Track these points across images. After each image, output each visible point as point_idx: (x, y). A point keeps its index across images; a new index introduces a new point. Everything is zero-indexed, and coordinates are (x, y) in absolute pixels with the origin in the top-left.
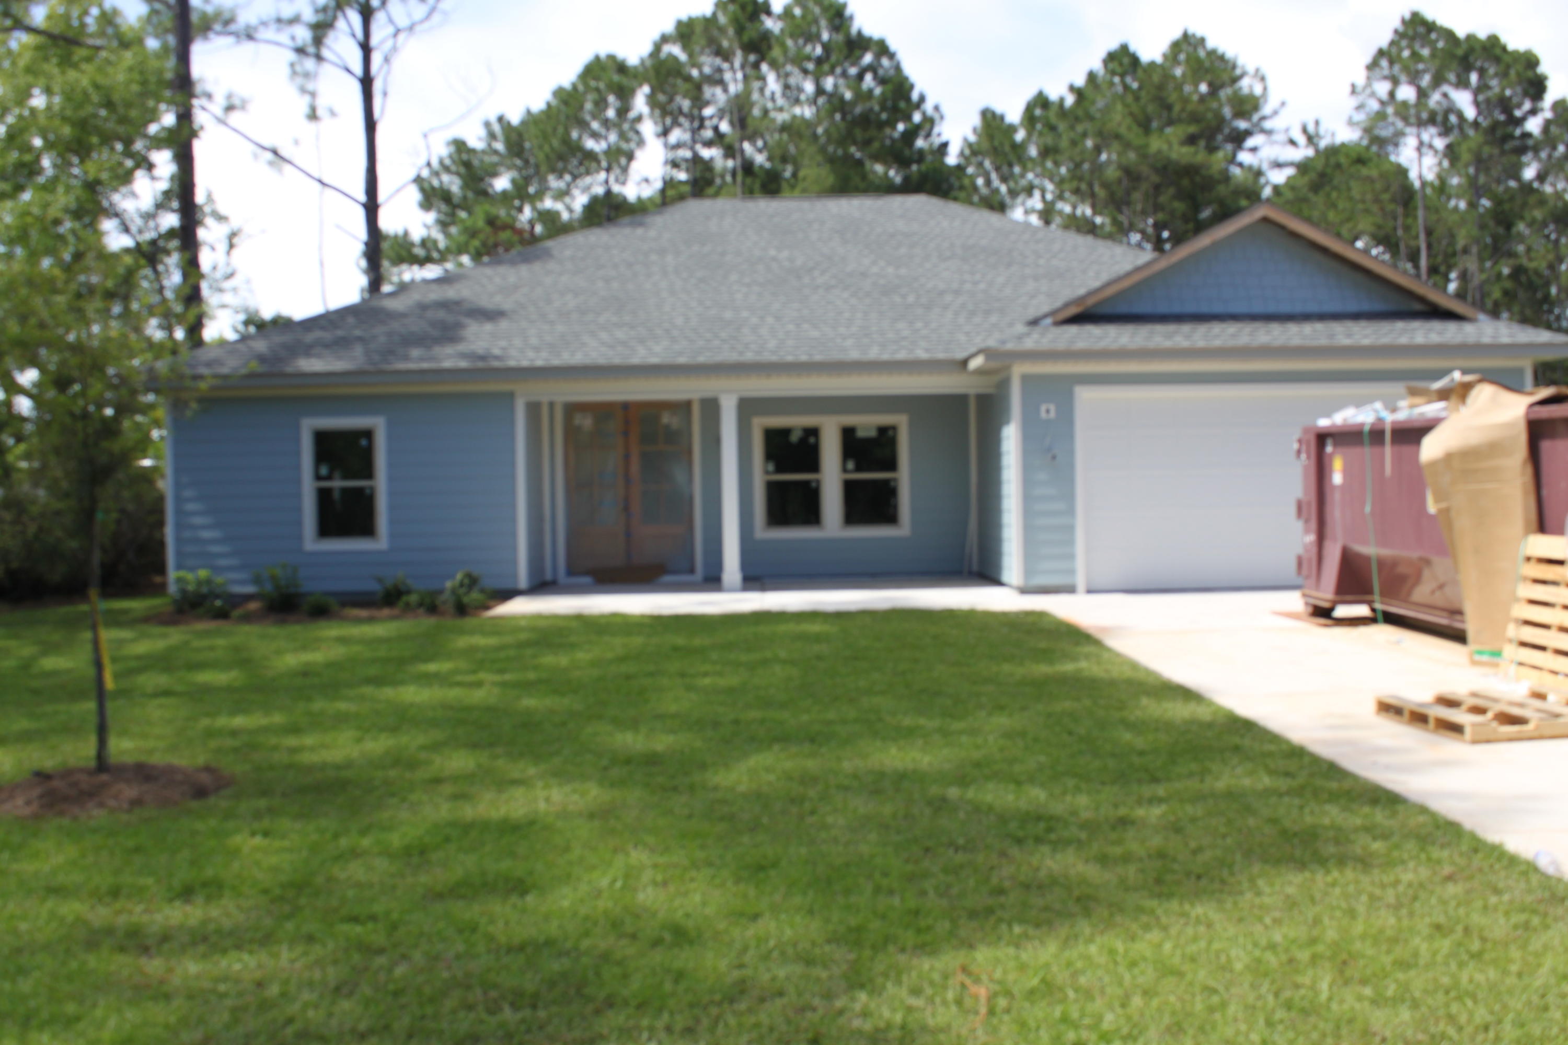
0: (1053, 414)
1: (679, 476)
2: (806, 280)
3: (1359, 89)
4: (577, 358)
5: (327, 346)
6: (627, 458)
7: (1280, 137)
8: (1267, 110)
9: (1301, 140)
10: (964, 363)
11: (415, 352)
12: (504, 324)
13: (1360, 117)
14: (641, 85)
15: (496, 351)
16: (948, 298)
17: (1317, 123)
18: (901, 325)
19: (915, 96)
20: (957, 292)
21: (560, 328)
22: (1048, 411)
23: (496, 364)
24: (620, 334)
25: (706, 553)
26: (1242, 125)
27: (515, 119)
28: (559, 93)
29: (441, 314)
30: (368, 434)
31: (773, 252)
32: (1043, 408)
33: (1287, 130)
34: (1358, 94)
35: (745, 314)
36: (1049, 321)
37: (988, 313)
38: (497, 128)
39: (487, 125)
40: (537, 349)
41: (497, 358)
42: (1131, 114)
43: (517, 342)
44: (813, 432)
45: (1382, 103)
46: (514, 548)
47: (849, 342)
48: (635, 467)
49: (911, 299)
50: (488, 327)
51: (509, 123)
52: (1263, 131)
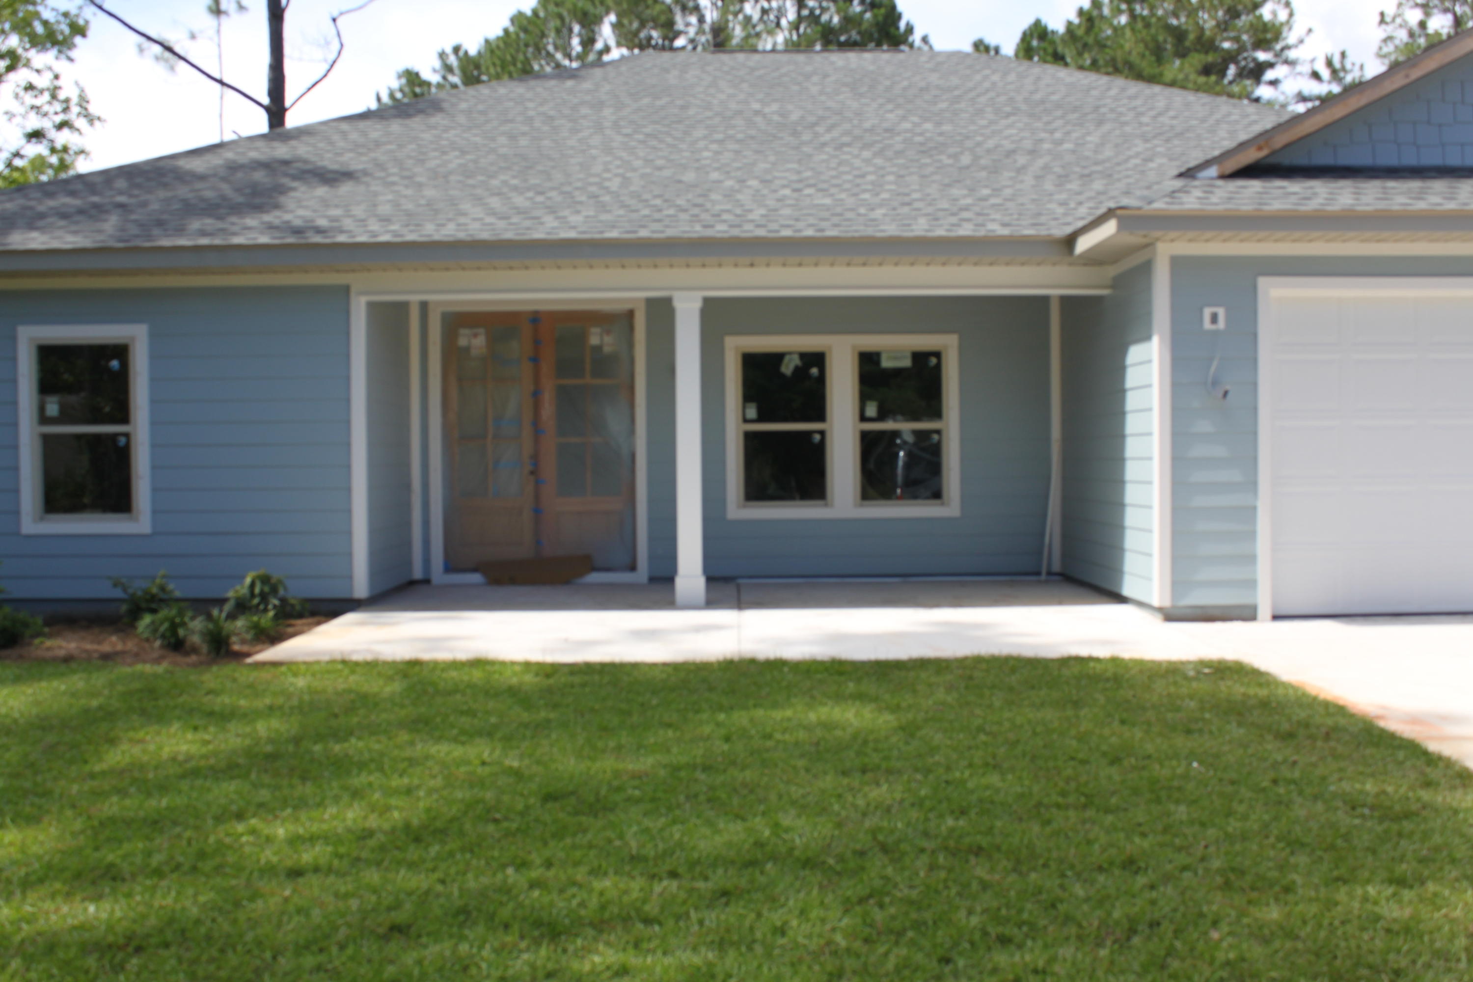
0: (1221, 324)
1: (614, 422)
2: (806, 137)
3: (1388, 19)
4: (449, 231)
5: (64, 216)
6: (536, 395)
7: (1306, 69)
8: (1291, 38)
9: (1325, 73)
10: (1070, 241)
11: (195, 224)
12: (346, 188)
13: (1390, 48)
14: (607, 13)
15: (322, 222)
16: (1022, 160)
17: (1343, 55)
18: (956, 192)
19: (902, 25)
20: (1033, 153)
21: (429, 193)
22: (1214, 318)
23: (318, 239)
24: (519, 201)
25: (652, 539)
26: (1262, 56)
27: (473, 48)
28: (518, 19)
29: (259, 176)
30: (121, 351)
31: (756, 106)
32: (1207, 312)
33: (1313, 61)
34: (1387, 23)
35: (715, 176)
36: (1213, 171)
37: (1087, 178)
38: (452, 60)
39: (442, 55)
40: (386, 220)
41: (319, 231)
42: (1143, 40)
43: (359, 211)
44: (817, 359)
45: (1411, 34)
46: (349, 533)
47: (879, 213)
48: (548, 411)
49: (966, 159)
50: (322, 191)
51: (466, 53)
52: (1287, 62)
